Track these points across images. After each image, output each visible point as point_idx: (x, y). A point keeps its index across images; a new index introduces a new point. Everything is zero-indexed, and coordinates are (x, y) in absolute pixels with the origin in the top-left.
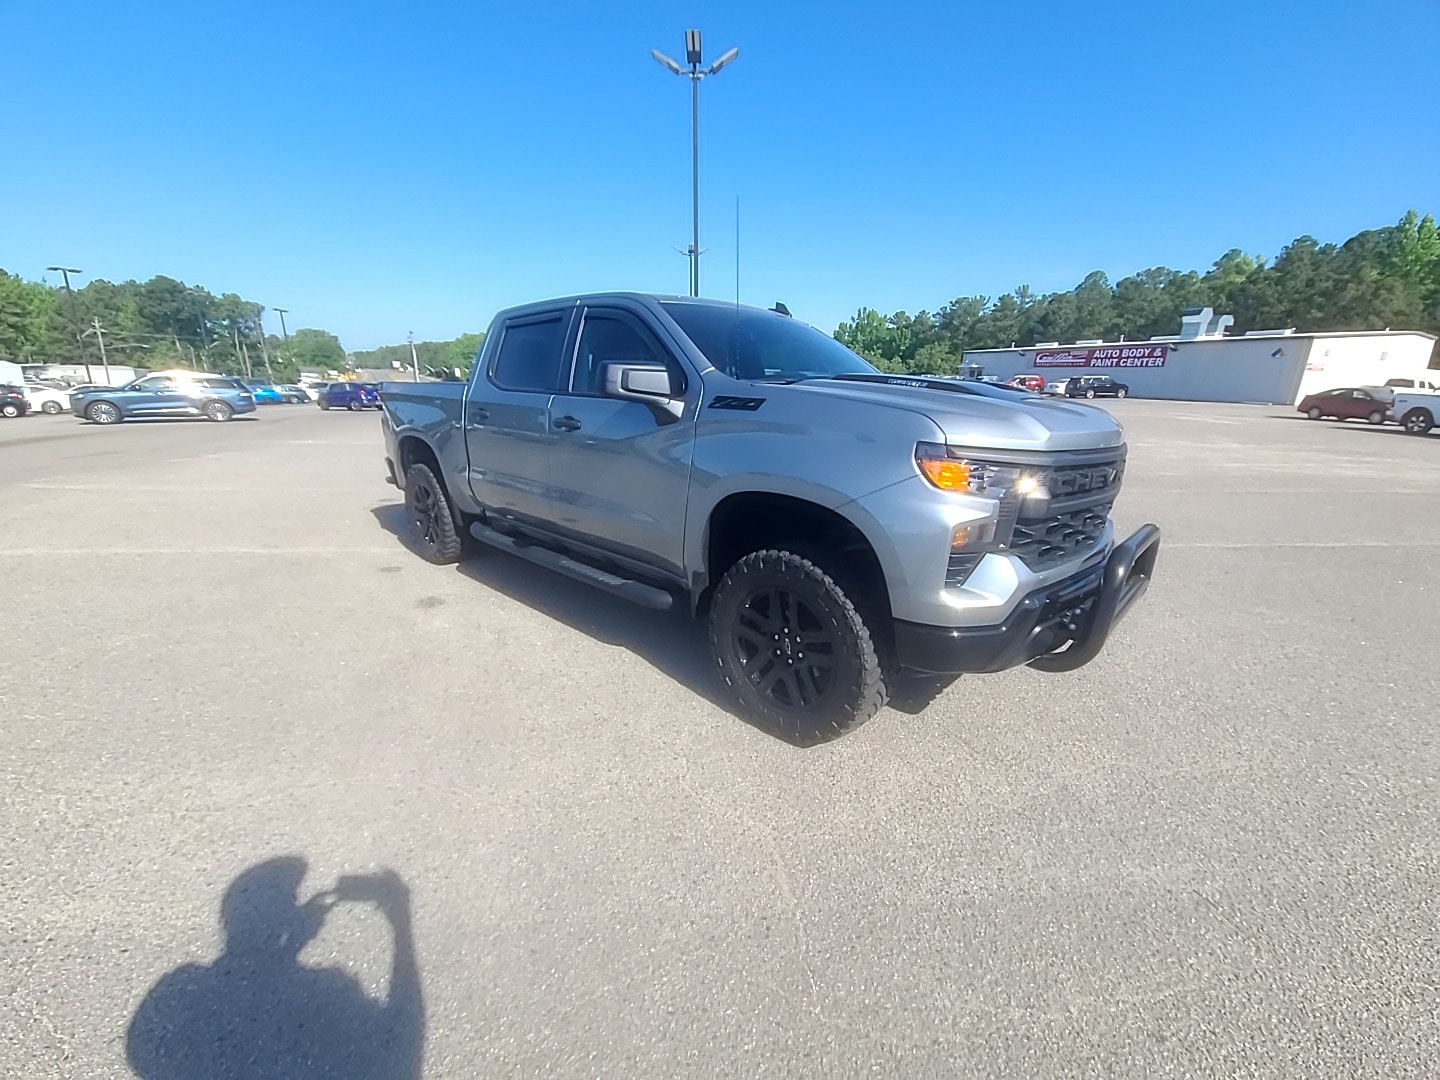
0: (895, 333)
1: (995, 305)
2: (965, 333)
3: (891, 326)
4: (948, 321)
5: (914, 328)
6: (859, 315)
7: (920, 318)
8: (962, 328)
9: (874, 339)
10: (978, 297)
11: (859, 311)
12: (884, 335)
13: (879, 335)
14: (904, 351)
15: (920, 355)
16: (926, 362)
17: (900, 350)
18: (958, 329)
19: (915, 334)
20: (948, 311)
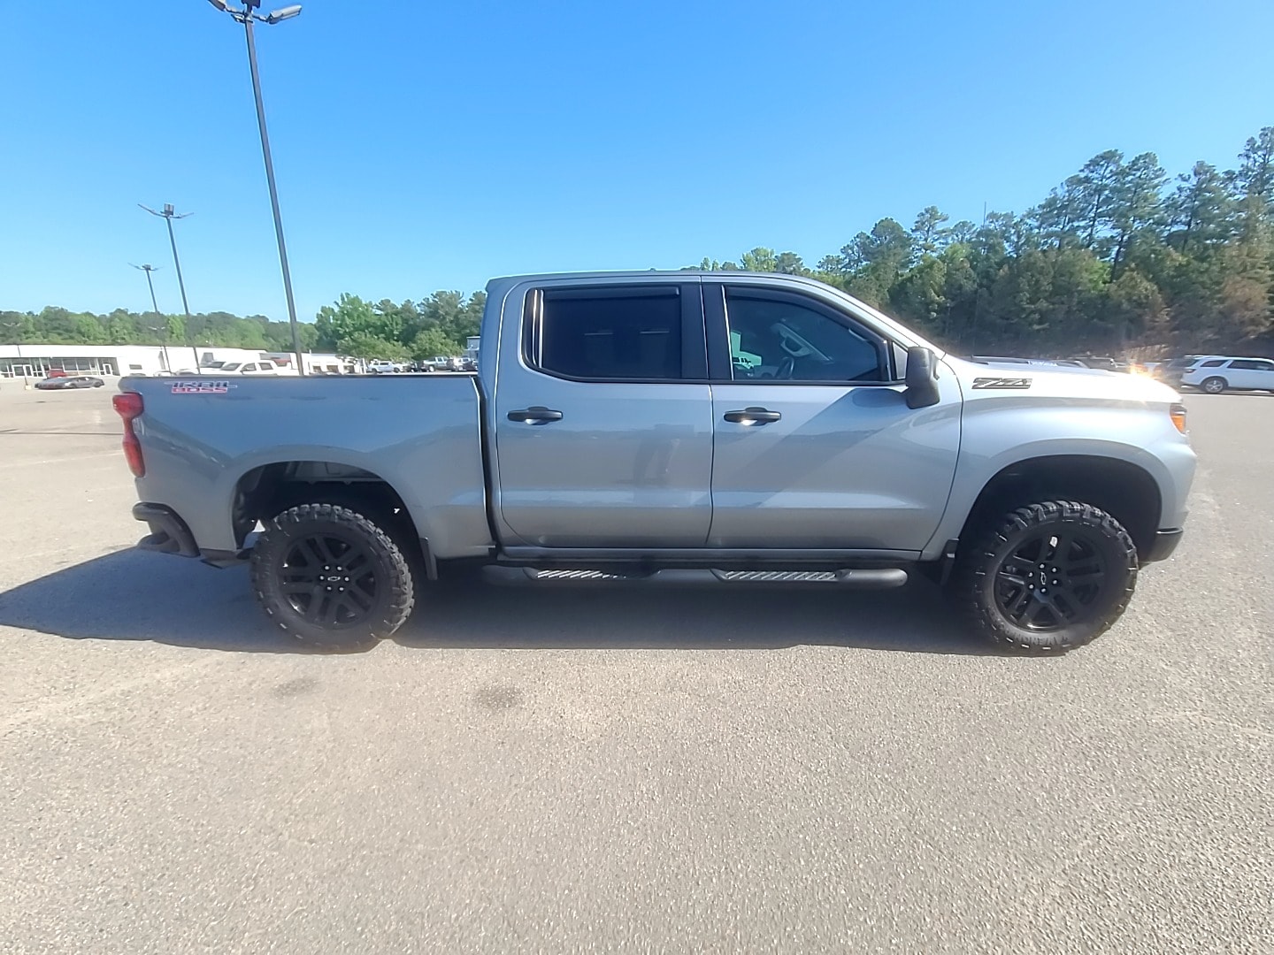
0: (384, 318)
1: (471, 300)
2: (451, 322)
3: (379, 312)
4: (433, 311)
5: (403, 316)
6: (343, 299)
7: (407, 307)
8: (448, 317)
9: (363, 323)
10: (454, 292)
11: (342, 296)
12: (373, 320)
13: (368, 320)
14: (397, 336)
15: (421, 339)
16: (428, 346)
17: (394, 335)
18: (444, 318)
19: (405, 321)
20: (431, 301)
